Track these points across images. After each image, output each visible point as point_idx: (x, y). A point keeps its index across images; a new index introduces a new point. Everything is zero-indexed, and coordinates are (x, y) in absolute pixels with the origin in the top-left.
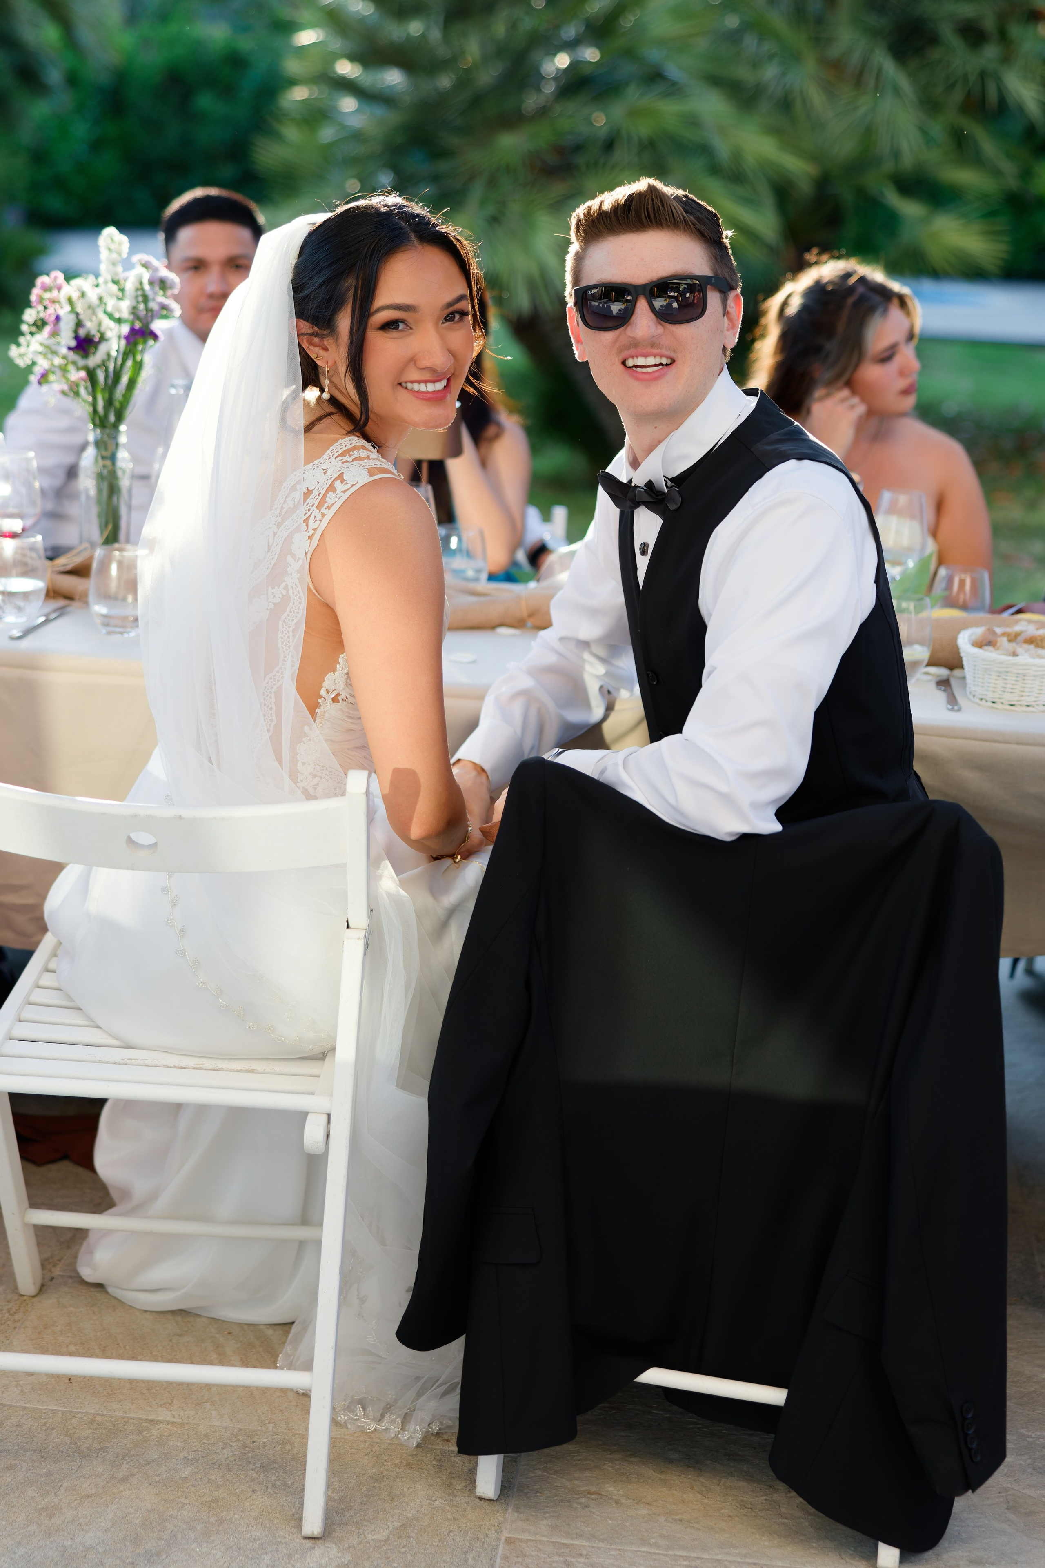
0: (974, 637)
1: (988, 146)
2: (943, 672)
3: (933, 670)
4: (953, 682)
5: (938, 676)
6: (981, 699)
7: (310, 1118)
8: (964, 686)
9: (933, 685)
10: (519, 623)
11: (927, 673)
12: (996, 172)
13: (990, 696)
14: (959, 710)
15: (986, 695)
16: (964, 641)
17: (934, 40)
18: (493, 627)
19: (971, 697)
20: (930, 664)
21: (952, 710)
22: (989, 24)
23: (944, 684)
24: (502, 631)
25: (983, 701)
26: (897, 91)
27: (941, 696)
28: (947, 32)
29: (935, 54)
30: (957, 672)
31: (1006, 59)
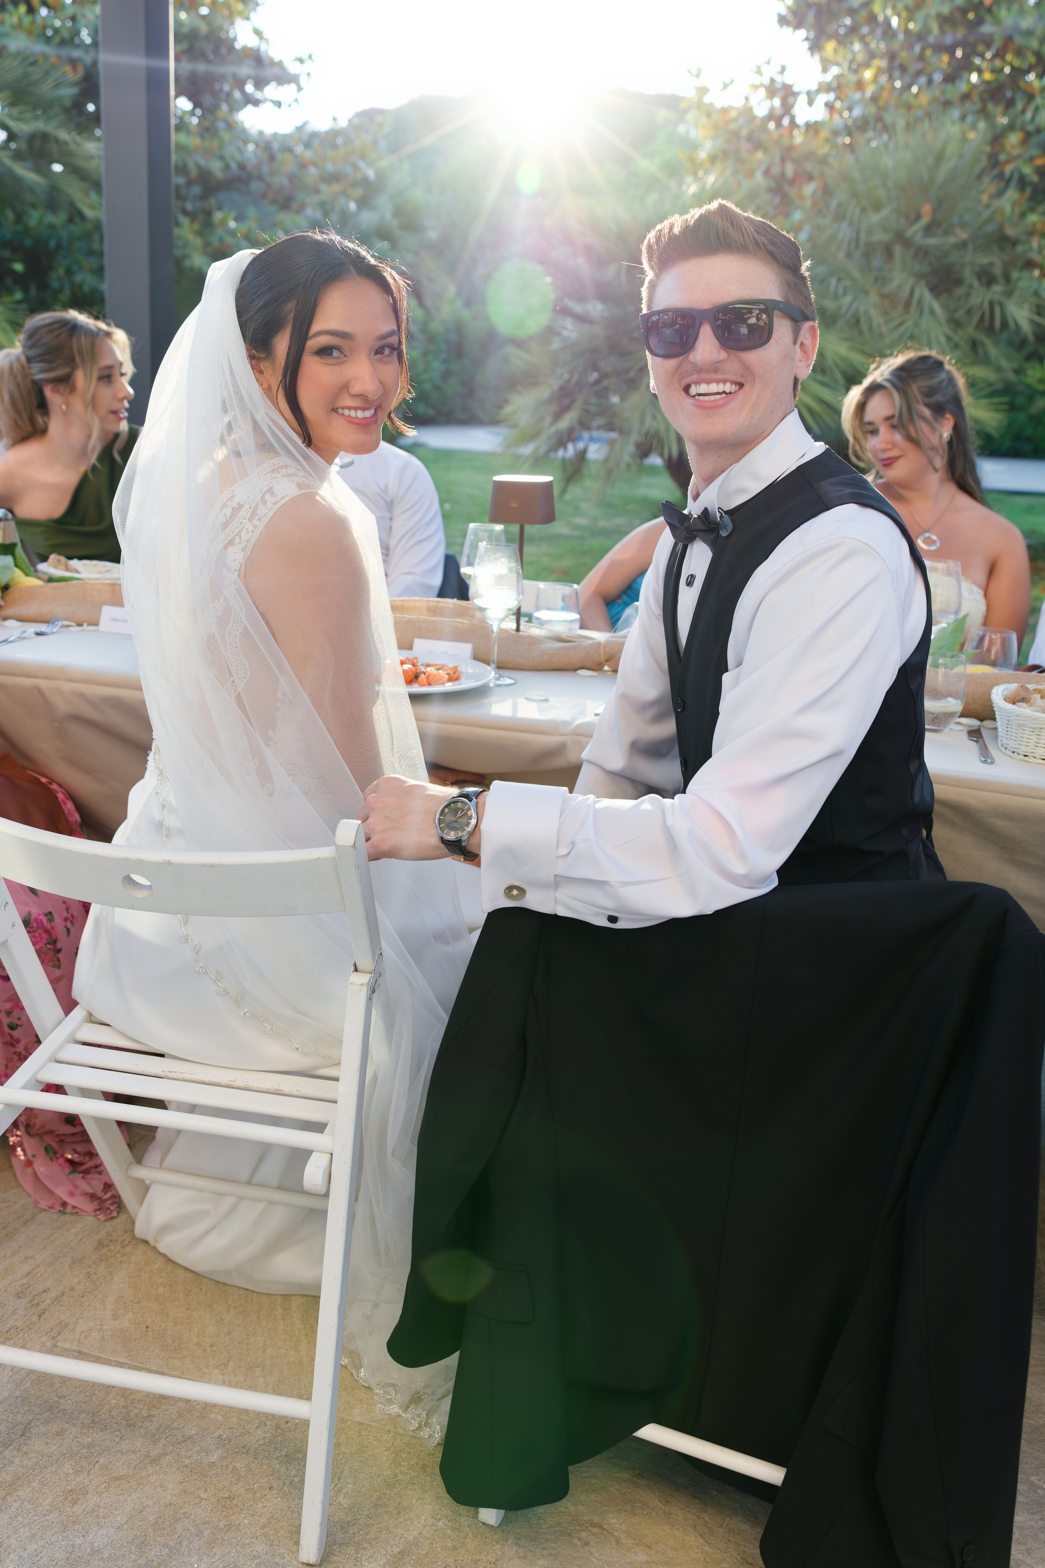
0: (1006, 692)
1: (993, 351)
2: (974, 723)
3: (965, 720)
4: (984, 732)
5: (970, 726)
6: (1014, 752)
7: (314, 1157)
8: (996, 738)
9: (964, 736)
10: (597, 667)
11: (959, 723)
12: (998, 369)
13: (1023, 749)
14: (992, 763)
15: (1018, 749)
16: (998, 695)
17: (959, 282)
18: (575, 670)
19: (1003, 750)
20: (963, 715)
21: (985, 762)
22: (998, 270)
23: (975, 734)
24: (582, 672)
25: (1015, 754)
26: (932, 312)
27: (973, 747)
28: (968, 274)
29: (960, 291)
30: (987, 723)
31: (1009, 294)
